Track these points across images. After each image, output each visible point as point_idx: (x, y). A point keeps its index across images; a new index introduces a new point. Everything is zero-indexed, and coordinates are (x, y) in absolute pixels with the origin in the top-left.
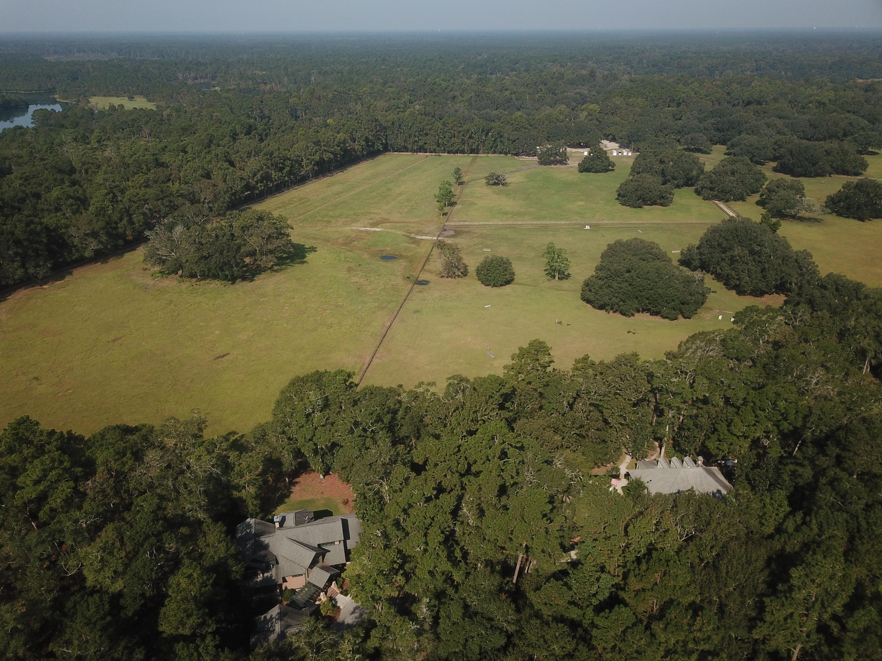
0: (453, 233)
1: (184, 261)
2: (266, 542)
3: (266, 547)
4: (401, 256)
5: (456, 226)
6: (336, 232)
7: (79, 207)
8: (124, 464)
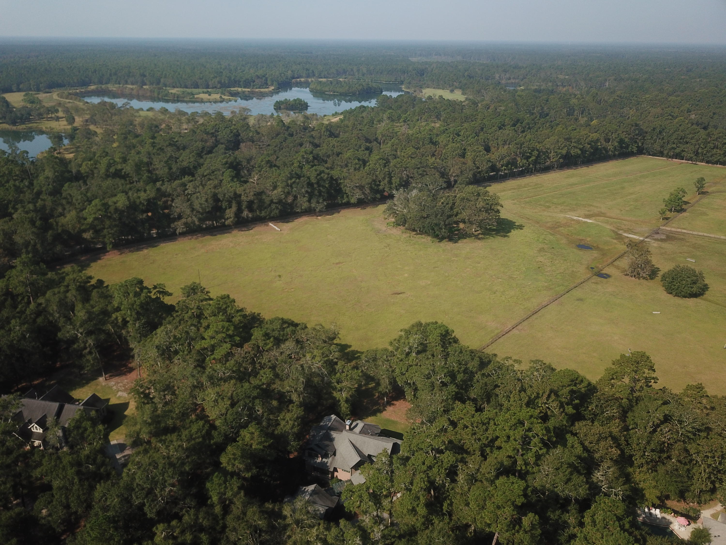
0: (664, 237)
1: (408, 217)
2: (334, 436)
3: (332, 440)
4: (597, 248)
5: (671, 232)
6: (549, 216)
7: (360, 166)
8: (266, 344)
